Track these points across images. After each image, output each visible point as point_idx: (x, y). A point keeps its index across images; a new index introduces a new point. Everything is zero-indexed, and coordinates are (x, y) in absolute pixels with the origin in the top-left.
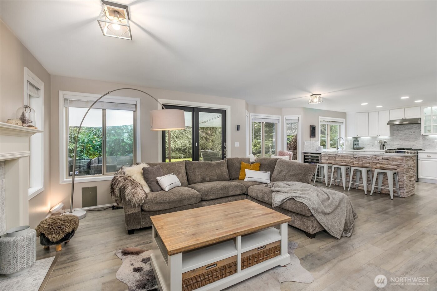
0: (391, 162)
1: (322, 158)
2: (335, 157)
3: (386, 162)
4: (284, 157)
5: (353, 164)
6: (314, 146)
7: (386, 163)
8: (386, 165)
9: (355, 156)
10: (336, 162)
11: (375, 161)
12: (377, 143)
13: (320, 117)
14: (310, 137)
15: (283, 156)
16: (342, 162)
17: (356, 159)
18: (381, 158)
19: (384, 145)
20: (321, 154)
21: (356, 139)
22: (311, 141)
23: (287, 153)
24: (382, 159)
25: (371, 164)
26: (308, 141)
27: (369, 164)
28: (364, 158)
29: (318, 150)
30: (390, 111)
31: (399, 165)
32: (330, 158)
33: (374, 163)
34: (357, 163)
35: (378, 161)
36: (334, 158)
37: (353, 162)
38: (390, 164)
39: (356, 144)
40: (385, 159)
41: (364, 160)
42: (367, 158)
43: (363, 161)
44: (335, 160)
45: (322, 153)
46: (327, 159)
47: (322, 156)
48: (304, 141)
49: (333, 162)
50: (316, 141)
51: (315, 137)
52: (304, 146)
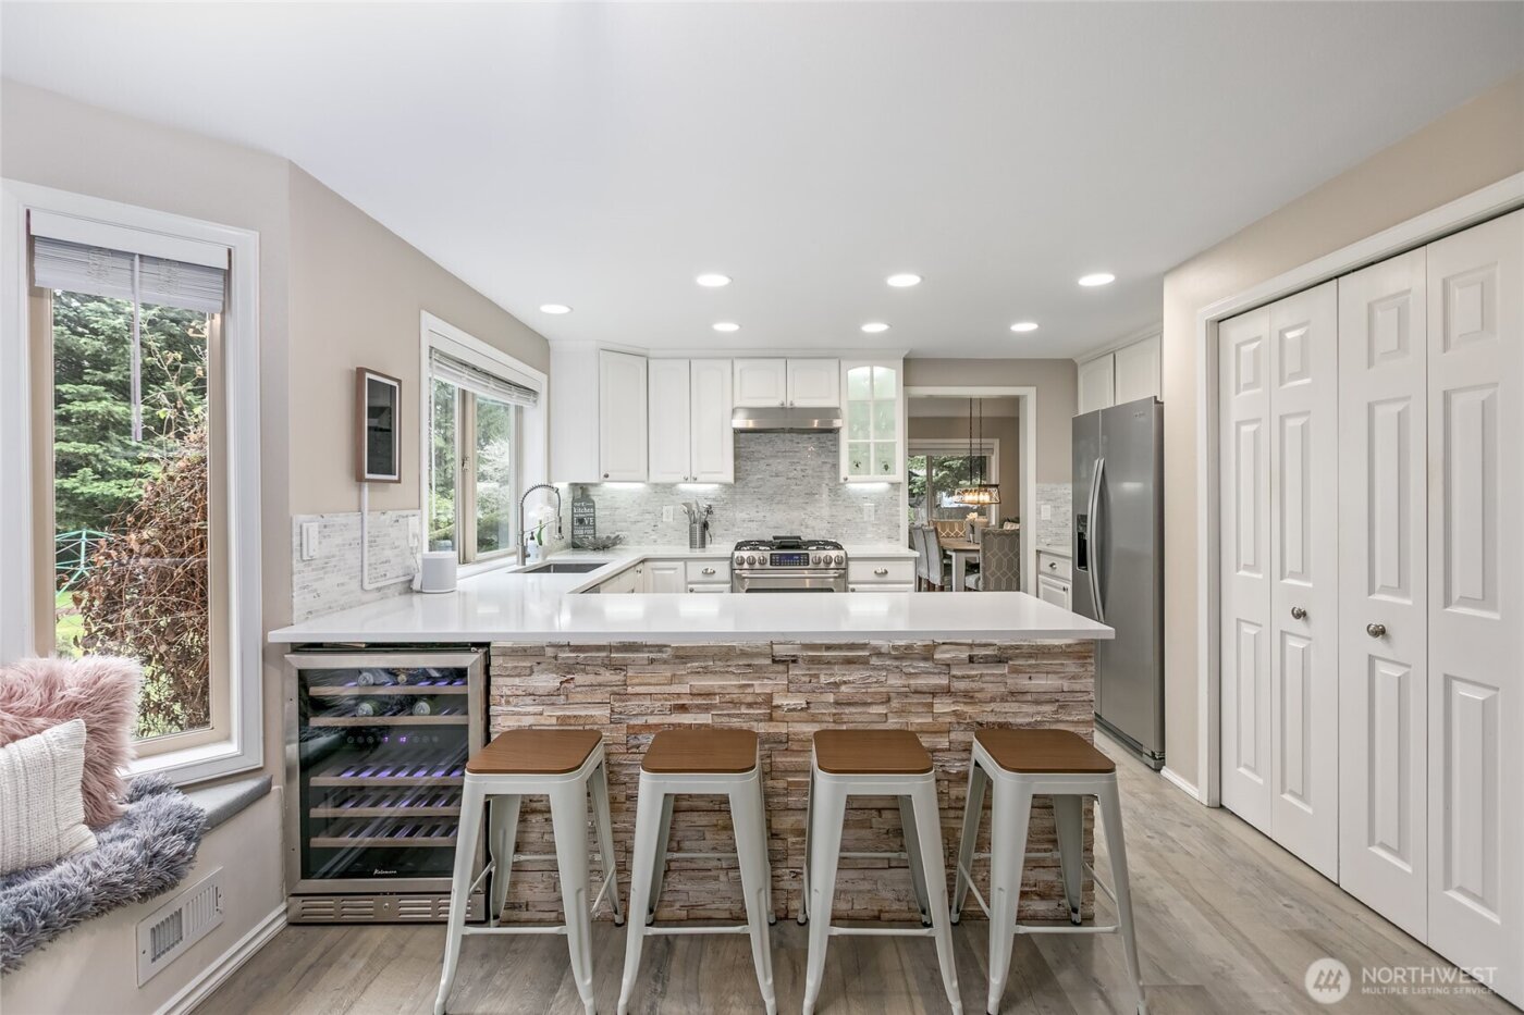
0: (1023, 682)
1: (500, 685)
2: (619, 668)
3: (992, 680)
5: (771, 719)
6: (388, 553)
7: (992, 689)
8: (993, 700)
9: (780, 651)
10: (633, 705)
11: (921, 682)
12: (672, 515)
13: (428, 319)
14: (360, 479)
16: (683, 708)
17: (795, 671)
18: (964, 655)
19: (705, 526)
20: (487, 645)
21: (582, 492)
22: (362, 511)
24: (971, 659)
25: (895, 704)
26: (340, 519)
27: (882, 710)
28: (849, 661)
29: (416, 586)
30: (736, 362)
31: (1069, 697)
32: (580, 679)
33: (915, 699)
34: (797, 701)
35: (944, 681)
36: (608, 676)
37: (770, 696)
38: (1015, 695)
39: (581, 521)
40: (987, 660)
41: (856, 675)
42: (874, 661)
43: (843, 688)
44: (622, 696)
46: (557, 692)
47: (495, 662)
48: (299, 518)
49: (601, 713)
50: (405, 513)
51: (396, 478)
52: (297, 566)
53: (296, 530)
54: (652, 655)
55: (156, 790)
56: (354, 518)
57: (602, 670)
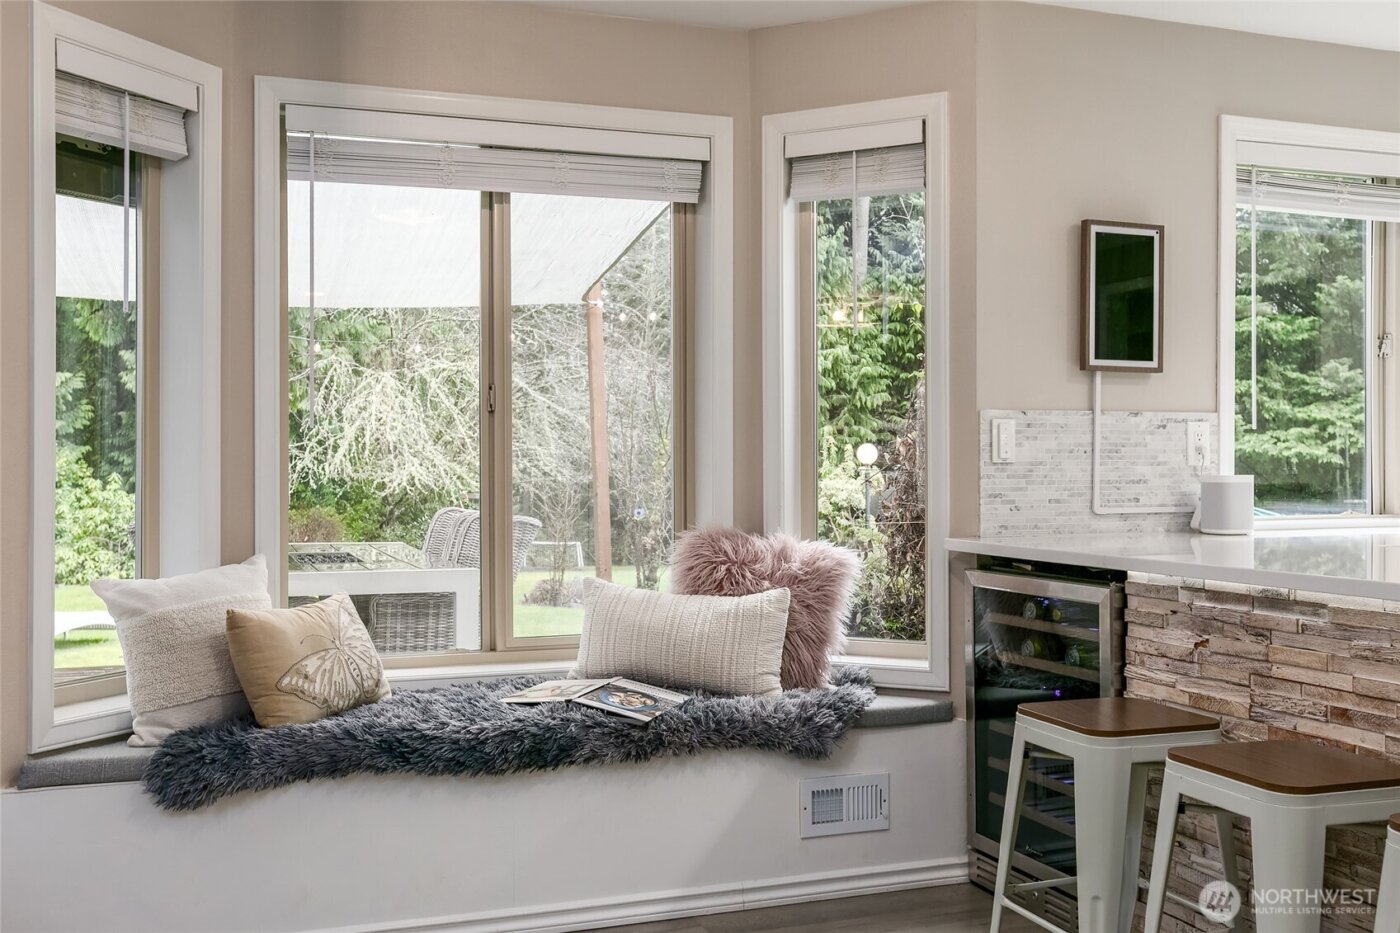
1: (1140, 638)
2: (1262, 633)
4: (726, 603)
6: (1143, 470)
10: (1277, 696)
13: (1232, 125)
14: (1083, 364)
15: (719, 589)
16: (1344, 716)
20: (1120, 576)
22: (1092, 409)
23: (782, 556)
26: (1055, 418)
29: (1195, 524)
32: (1216, 642)
36: (1248, 644)
44: (1264, 678)
45: (1135, 576)
46: (1187, 659)
47: (1133, 602)
48: (987, 414)
49: (1238, 700)
50: (1180, 416)
51: (1154, 364)
52: (985, 469)
53: (984, 427)
54: (1303, 619)
55: (857, 681)
56: (1080, 419)
57: (1241, 634)
